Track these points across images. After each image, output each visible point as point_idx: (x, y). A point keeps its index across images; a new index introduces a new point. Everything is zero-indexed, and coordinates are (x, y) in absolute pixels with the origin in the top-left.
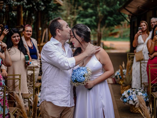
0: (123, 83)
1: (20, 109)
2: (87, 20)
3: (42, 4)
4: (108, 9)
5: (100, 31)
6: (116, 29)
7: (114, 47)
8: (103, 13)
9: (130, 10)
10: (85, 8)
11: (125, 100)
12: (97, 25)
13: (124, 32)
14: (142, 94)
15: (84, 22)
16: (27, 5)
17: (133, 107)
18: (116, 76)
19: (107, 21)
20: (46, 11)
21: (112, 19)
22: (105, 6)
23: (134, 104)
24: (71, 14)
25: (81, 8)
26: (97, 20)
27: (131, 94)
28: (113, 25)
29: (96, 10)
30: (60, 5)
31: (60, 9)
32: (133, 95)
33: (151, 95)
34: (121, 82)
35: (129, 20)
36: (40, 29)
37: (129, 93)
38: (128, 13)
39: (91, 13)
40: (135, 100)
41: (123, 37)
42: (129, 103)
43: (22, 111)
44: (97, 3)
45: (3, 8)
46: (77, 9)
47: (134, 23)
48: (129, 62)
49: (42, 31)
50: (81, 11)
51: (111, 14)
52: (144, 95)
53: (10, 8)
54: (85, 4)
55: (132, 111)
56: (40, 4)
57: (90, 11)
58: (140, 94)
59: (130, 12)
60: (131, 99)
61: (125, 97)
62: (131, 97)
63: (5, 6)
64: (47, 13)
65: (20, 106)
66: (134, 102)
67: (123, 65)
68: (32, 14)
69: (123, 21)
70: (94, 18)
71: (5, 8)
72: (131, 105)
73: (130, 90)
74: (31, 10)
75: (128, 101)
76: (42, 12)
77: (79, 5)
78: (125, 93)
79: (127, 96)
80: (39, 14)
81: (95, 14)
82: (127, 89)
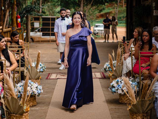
0: (113, 75)
1: (10, 91)
11: (114, 89)
14: (131, 83)
17: (122, 97)
23: (123, 93)
27: (120, 83)
32: (122, 84)
40: (124, 89)
42: (118, 92)
43: (12, 93)
48: (119, 50)
52: (134, 84)
55: (121, 101)
60: (120, 88)
62: (120, 85)
65: (10, 88)
66: (123, 91)
67: (113, 54)
72: (120, 94)
73: (119, 79)
75: (117, 90)
78: (114, 83)
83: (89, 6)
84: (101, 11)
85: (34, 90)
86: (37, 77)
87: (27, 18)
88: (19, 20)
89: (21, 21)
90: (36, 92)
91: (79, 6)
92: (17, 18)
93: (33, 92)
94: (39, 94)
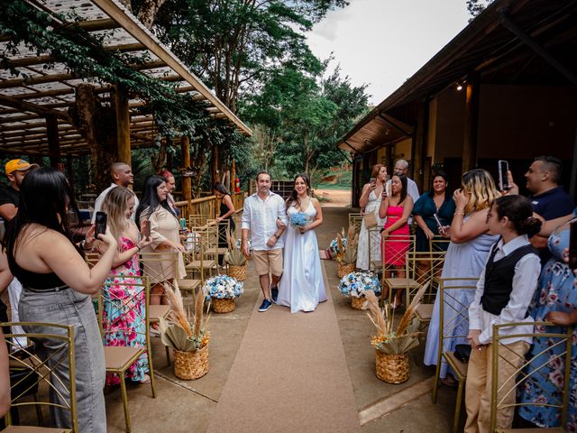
0: (343, 261)
2: (290, 158)
3: (220, 134)
4: (320, 141)
5: (309, 174)
6: (332, 172)
7: (328, 198)
8: (313, 147)
9: (353, 144)
10: (287, 140)
11: (345, 290)
12: (305, 165)
13: (343, 176)
14: (370, 281)
15: (286, 161)
16: (195, 136)
17: (356, 301)
18: (331, 248)
19: (319, 160)
20: (226, 145)
21: (326, 157)
22: (316, 138)
23: (358, 297)
24: (265, 149)
25: (280, 140)
26: (304, 158)
27: (354, 281)
28: (327, 167)
29: (304, 144)
30: (249, 136)
31: (248, 142)
32: (358, 283)
33: (385, 282)
34: (339, 259)
35: (351, 160)
36: (218, 172)
37: (351, 280)
38: (350, 149)
39: (296, 148)
40: (359, 290)
41: (341, 184)
42: (351, 294)
44: (305, 132)
45: (157, 141)
46: (275, 140)
47: (359, 164)
48: (352, 228)
49: (221, 175)
50: (280, 144)
51: (325, 149)
52: (374, 282)
53: (169, 141)
54: (287, 133)
55: (356, 306)
56: (217, 135)
57: (294, 144)
58: (368, 280)
59: (354, 149)
60: (355, 288)
61: (345, 286)
62: (354, 285)
63: (160, 138)
64: (229, 147)
66: (359, 293)
67: (343, 233)
68: (205, 150)
69: (343, 160)
70: (300, 154)
71: (161, 142)
72: (355, 297)
73: (353, 275)
74: (203, 143)
75: (350, 291)
76: (220, 147)
77: (278, 135)
78: (345, 279)
79: (348, 283)
80: (216, 149)
81: (302, 150)
82: (347, 272)
83: (314, 170)
84: (325, 174)
85: (230, 290)
86: (241, 262)
87: (249, 181)
88: (238, 184)
89: (241, 186)
90: (233, 294)
91: (305, 170)
92: (236, 182)
93: (229, 293)
94: (238, 296)
